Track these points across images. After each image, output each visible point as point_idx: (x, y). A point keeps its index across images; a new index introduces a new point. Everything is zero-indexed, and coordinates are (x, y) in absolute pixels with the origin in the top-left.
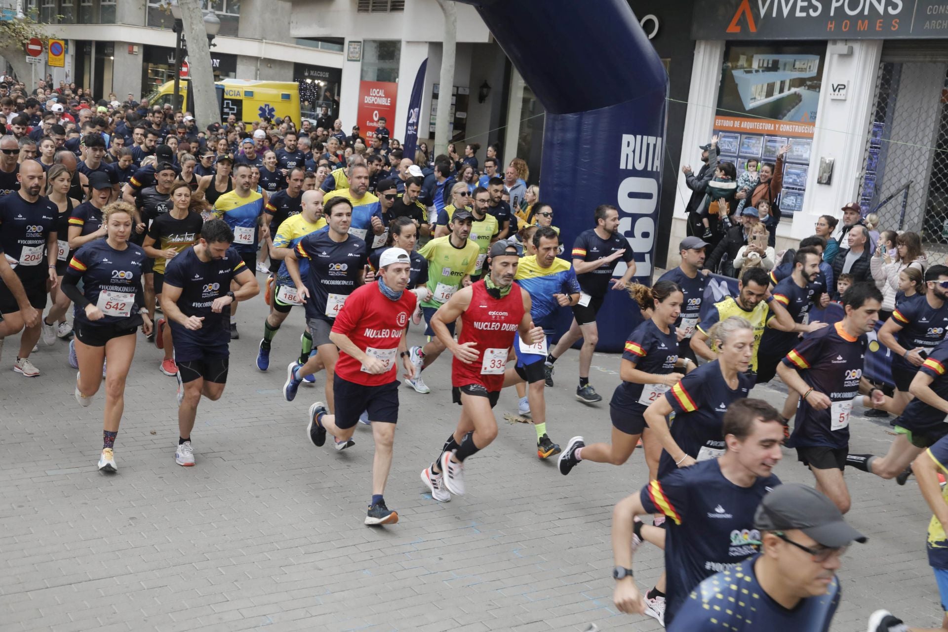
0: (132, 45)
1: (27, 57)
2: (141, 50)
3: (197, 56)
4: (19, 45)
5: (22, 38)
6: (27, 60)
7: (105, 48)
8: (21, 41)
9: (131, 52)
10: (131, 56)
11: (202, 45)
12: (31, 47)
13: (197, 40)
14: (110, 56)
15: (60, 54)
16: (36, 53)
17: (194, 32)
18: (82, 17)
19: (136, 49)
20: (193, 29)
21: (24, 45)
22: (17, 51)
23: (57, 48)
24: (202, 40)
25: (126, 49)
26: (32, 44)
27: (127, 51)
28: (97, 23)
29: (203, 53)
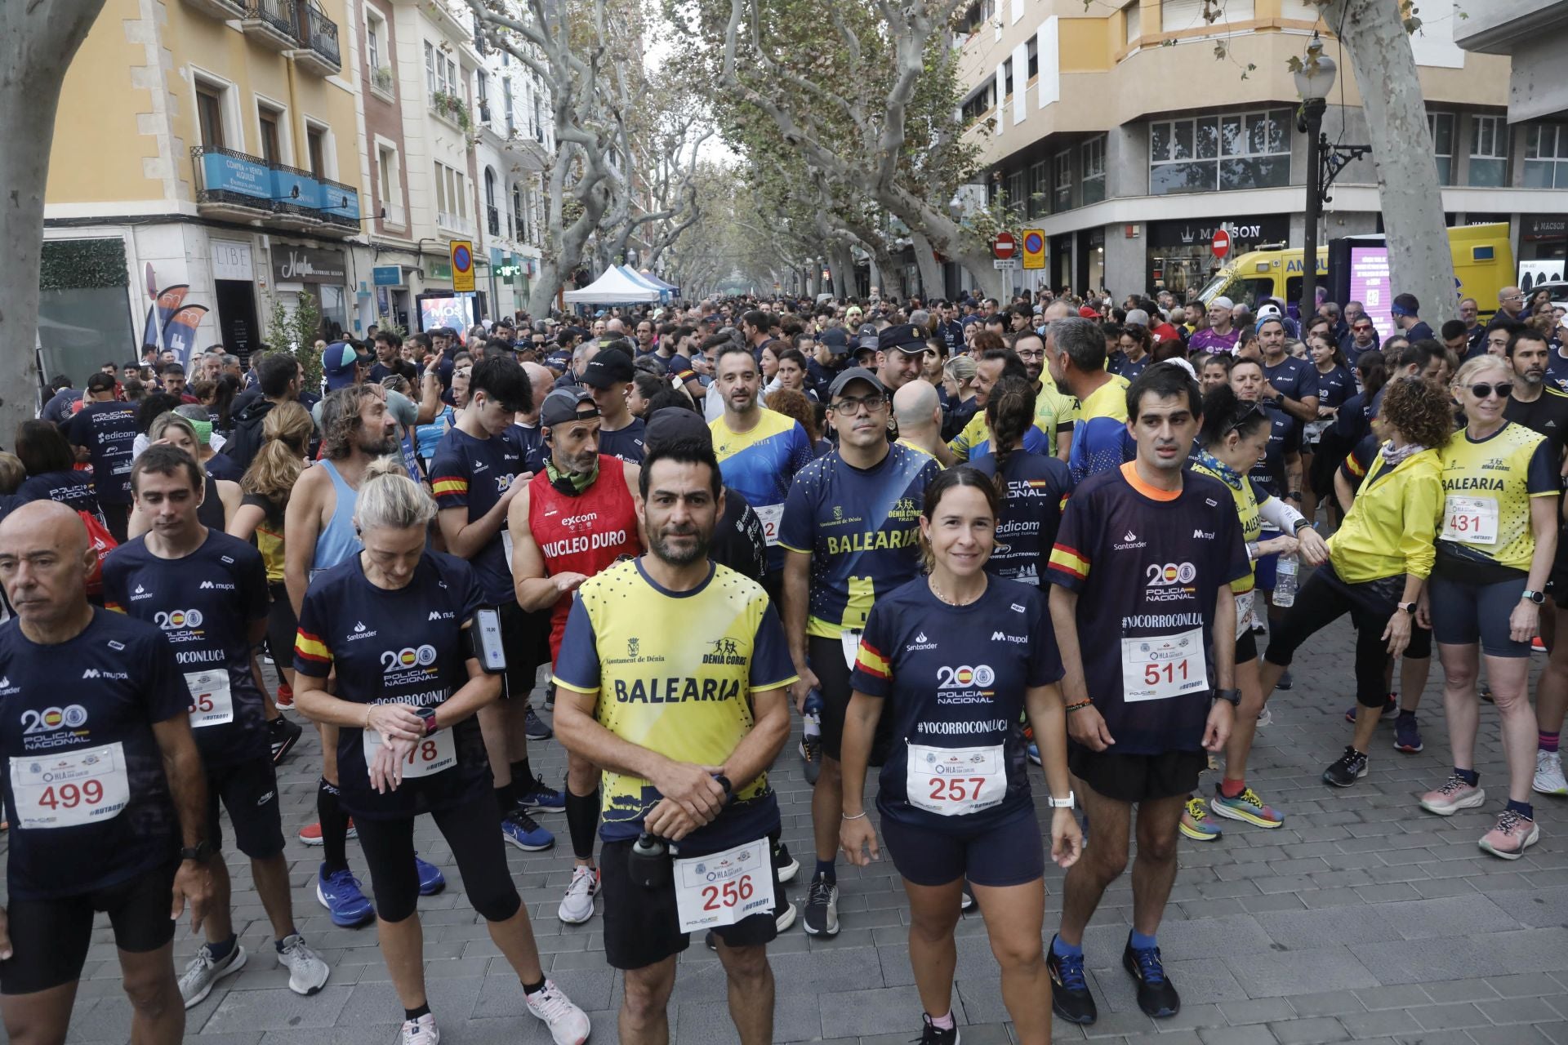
0: (1130, 224)
1: (995, 261)
2: (1144, 230)
3: (1405, 159)
4: (984, 246)
5: (988, 235)
6: (996, 267)
7: (1090, 239)
8: (986, 240)
9: (1130, 236)
10: (1131, 240)
11: (1417, 129)
12: (1000, 246)
13: (1403, 119)
14: (1097, 248)
15: (1039, 249)
16: (1005, 254)
17: (1393, 99)
18: (1057, 206)
19: (1136, 229)
20: (1392, 92)
21: (990, 245)
22: (982, 255)
23: (1034, 242)
24: (1415, 116)
25: (1123, 231)
26: (1000, 242)
27: (1123, 234)
28: (1079, 206)
29: (1420, 151)
